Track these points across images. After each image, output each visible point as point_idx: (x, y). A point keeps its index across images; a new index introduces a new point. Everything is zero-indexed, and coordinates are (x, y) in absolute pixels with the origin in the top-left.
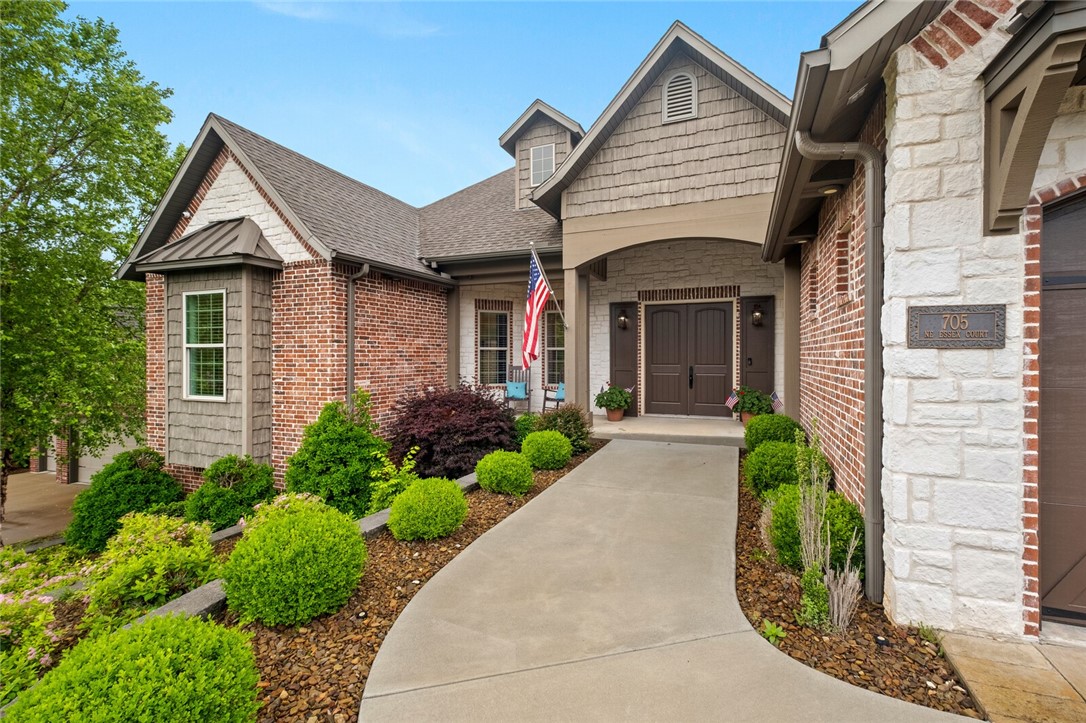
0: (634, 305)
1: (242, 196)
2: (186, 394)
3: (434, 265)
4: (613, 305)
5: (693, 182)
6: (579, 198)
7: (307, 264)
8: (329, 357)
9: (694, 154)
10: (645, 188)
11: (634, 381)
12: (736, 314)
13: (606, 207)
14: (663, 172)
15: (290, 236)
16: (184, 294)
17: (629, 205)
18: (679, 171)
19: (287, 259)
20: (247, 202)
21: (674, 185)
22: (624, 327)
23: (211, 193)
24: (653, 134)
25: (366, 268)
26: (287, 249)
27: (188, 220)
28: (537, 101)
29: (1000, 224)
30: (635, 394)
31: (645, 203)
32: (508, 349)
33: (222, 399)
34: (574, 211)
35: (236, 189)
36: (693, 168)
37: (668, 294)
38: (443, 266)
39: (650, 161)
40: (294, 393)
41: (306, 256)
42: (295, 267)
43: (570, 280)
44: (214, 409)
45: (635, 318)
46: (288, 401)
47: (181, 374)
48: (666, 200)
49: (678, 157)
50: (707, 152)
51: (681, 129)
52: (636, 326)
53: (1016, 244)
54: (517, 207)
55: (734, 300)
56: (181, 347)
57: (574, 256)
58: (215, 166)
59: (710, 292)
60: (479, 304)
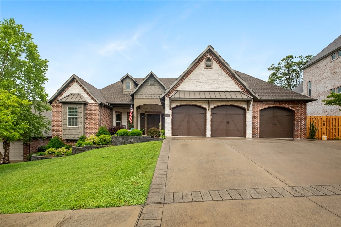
0: (145, 114)
1: (78, 90)
2: (68, 126)
3: (110, 104)
4: (141, 114)
5: (154, 95)
6: (137, 95)
7: (93, 103)
8: (97, 119)
9: (154, 91)
10: (147, 95)
11: (145, 128)
12: (161, 117)
13: (141, 97)
14: (150, 93)
15: (89, 98)
16: (68, 107)
17: (145, 98)
18: (152, 93)
19: (89, 103)
20: (80, 91)
21: (151, 95)
22: (143, 118)
23: (70, 88)
24: (148, 87)
25: (104, 105)
26: (89, 101)
27: (64, 92)
28: (127, 74)
29: (170, 109)
30: (145, 130)
31: (147, 98)
32: (121, 122)
33: (77, 127)
34: (136, 97)
35: (77, 88)
36: (154, 93)
37: (150, 112)
38: (111, 104)
39: (148, 91)
40: (90, 126)
41: (93, 102)
42: (91, 104)
43: (135, 109)
44: (75, 129)
45: (145, 116)
46: (89, 128)
47: (67, 122)
48: (150, 98)
49: (152, 91)
50: (156, 91)
51: (152, 87)
52: (145, 118)
53: (171, 110)
54: (123, 93)
55: (161, 114)
56: (67, 117)
57: (136, 105)
58: (72, 83)
59: (157, 112)
60: (116, 112)
